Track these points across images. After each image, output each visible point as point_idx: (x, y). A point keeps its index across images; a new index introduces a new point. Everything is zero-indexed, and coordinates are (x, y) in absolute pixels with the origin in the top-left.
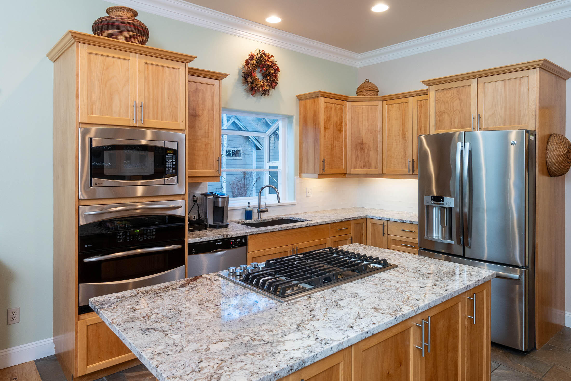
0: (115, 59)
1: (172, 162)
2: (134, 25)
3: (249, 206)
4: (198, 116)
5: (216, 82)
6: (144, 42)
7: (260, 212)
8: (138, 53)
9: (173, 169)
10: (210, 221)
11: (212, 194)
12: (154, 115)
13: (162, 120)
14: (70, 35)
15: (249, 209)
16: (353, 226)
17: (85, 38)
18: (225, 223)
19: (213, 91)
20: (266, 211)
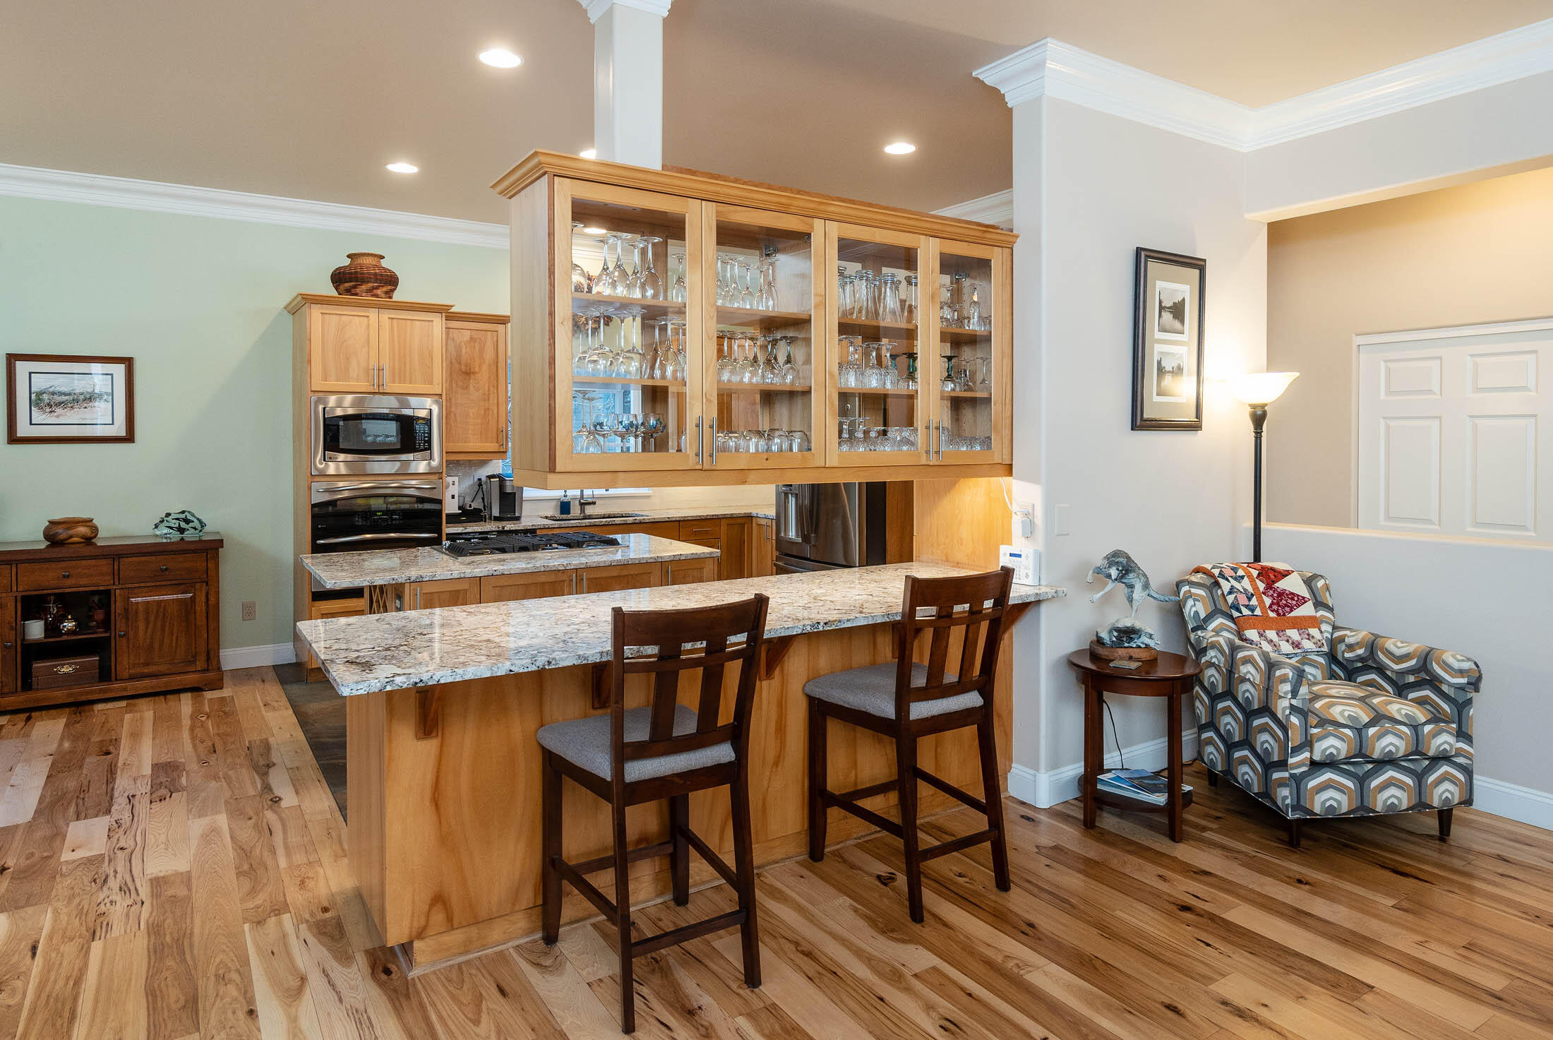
0: (351, 317)
1: (424, 433)
2: (376, 274)
3: (565, 496)
4: (474, 373)
5: (500, 328)
6: (389, 294)
7: (582, 505)
8: (380, 307)
9: (425, 442)
10: (496, 512)
11: (498, 476)
12: (400, 377)
13: (411, 383)
14: (300, 297)
15: (566, 500)
16: (724, 528)
17: (317, 298)
18: (517, 515)
19: (495, 339)
20: (594, 503)
